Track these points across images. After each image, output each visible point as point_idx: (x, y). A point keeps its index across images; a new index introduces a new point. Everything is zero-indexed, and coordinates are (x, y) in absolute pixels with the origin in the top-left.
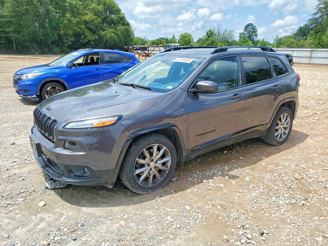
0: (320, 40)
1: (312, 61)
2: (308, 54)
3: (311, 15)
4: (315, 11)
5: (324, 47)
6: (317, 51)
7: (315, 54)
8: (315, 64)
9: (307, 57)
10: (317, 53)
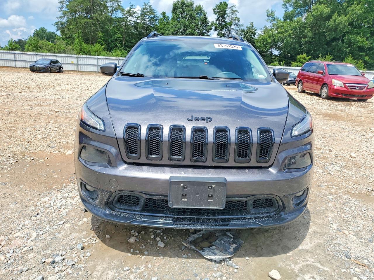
0: (80, 46)
1: (81, 68)
2: (74, 61)
3: (57, 18)
4: (60, 14)
5: (86, 54)
6: (82, 57)
7: (81, 61)
8: (84, 71)
9: (74, 64)
10: (83, 60)
